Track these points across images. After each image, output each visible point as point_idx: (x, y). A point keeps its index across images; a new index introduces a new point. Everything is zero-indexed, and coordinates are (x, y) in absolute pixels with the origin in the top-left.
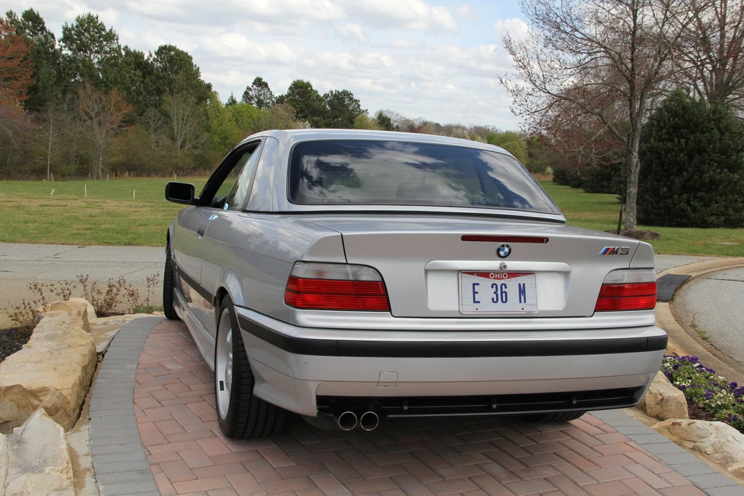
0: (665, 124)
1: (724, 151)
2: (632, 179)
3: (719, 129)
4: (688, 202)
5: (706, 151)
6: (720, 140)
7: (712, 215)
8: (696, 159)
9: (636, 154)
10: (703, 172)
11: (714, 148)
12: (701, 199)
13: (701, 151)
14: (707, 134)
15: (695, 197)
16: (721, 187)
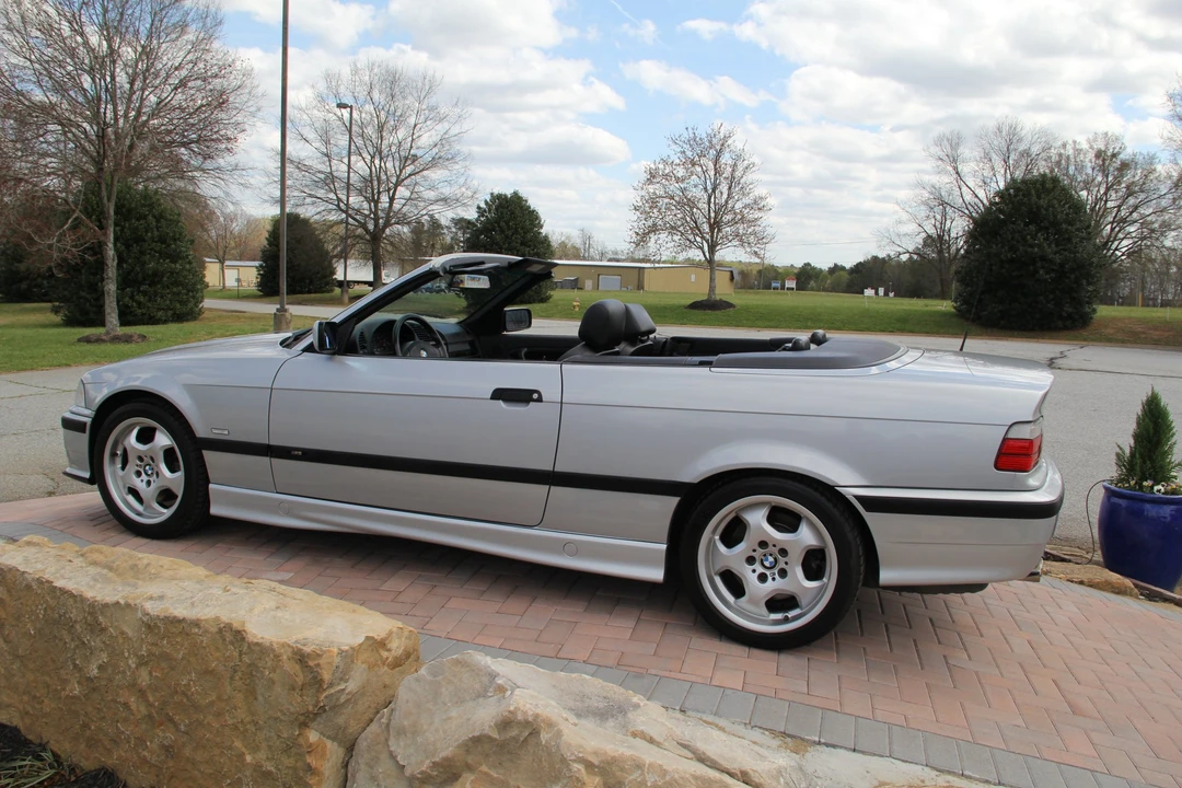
0: (94, 210)
1: (162, 240)
2: (110, 274)
3: (154, 216)
4: (132, 297)
5: (144, 241)
6: (157, 227)
7: (159, 309)
8: (135, 248)
9: (111, 245)
10: (144, 263)
11: (153, 238)
12: (145, 293)
13: (139, 240)
14: (142, 222)
15: (139, 291)
16: (165, 279)
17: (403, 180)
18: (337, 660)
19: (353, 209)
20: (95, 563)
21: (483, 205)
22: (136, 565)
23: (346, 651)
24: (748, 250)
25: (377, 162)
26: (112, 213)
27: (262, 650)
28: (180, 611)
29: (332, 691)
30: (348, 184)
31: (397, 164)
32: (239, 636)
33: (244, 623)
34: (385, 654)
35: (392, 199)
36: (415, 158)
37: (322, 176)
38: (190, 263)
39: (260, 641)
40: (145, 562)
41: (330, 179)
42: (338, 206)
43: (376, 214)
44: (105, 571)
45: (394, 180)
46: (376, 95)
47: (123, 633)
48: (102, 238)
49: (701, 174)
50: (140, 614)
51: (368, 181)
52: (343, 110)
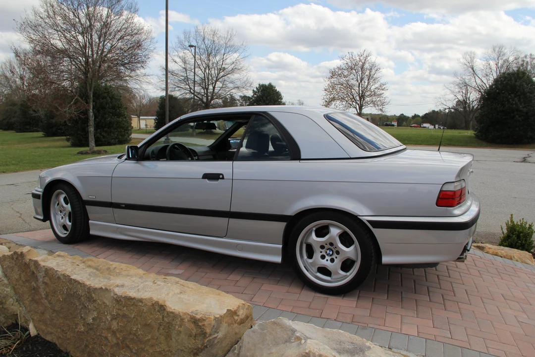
0: (84, 95)
1: (113, 108)
2: (91, 124)
3: (109, 97)
4: (101, 134)
5: (106, 108)
6: (111, 102)
7: (112, 139)
8: (102, 112)
9: (91, 111)
10: (106, 118)
11: (109, 107)
12: (106, 132)
13: (103, 108)
14: (104, 100)
15: (103, 131)
16: (115, 125)
17: (219, 79)
18: (213, 323)
19: (197, 92)
20: (89, 266)
21: (255, 90)
22: (110, 268)
23: (218, 318)
24: (377, 108)
25: (207, 71)
26: (92, 96)
27: (174, 316)
28: (132, 294)
29: (211, 338)
30: (194, 81)
31: (216, 72)
32: (162, 308)
33: (165, 301)
34: (236, 318)
35: (214, 88)
36: (224, 69)
37: (183, 78)
38: (125, 118)
39: (173, 311)
40: (114, 266)
41: (186, 79)
42: (190, 91)
43: (207, 94)
44: (95, 271)
45: (215, 79)
46: (206, 42)
47: (104, 303)
48: (87, 108)
49: (355, 73)
50: (112, 295)
51: (203, 80)
52: (192, 48)
